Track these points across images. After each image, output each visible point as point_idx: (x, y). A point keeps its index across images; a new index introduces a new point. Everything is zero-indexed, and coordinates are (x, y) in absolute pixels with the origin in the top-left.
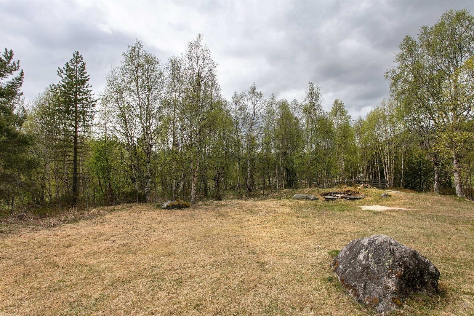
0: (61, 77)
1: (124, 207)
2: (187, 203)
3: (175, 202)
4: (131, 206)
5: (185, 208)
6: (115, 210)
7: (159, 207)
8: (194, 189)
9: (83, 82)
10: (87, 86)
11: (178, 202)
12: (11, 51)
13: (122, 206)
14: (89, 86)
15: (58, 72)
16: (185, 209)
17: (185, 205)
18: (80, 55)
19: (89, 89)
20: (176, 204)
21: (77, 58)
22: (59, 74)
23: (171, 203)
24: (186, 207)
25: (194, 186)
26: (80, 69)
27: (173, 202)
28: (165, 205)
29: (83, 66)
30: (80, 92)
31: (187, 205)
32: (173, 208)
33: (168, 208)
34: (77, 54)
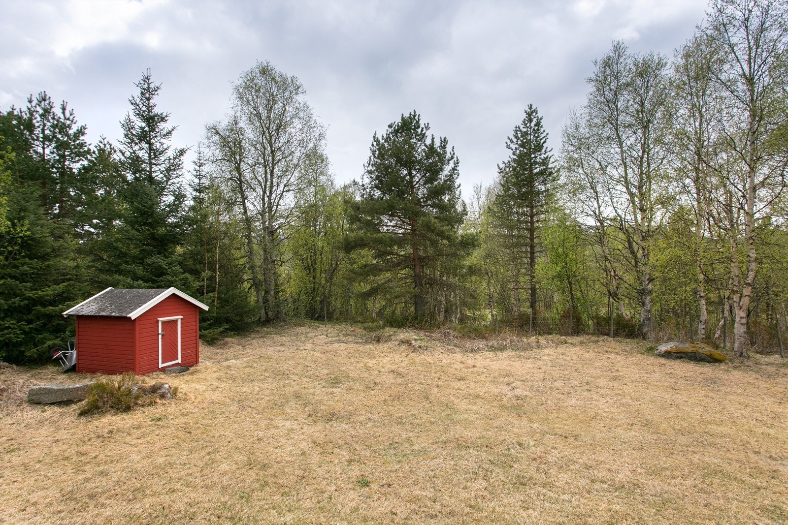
0: (510, 150)
1: (585, 341)
2: (717, 353)
3: (687, 347)
4: (597, 341)
5: (709, 362)
6: (566, 343)
7: (651, 350)
8: (743, 324)
9: (539, 148)
10: (545, 151)
11: (694, 347)
12: (445, 138)
13: (582, 339)
14: (548, 150)
15: (507, 143)
16: (708, 364)
17: (711, 356)
18: (534, 108)
19: (550, 154)
20: (687, 350)
21: (531, 114)
22: (508, 147)
23: (677, 347)
24: (713, 360)
25: (741, 318)
26: (534, 130)
27: (682, 344)
28: (663, 348)
29: (538, 124)
30: (536, 163)
31: (717, 357)
32: (678, 358)
33: (667, 355)
34: (531, 108)
